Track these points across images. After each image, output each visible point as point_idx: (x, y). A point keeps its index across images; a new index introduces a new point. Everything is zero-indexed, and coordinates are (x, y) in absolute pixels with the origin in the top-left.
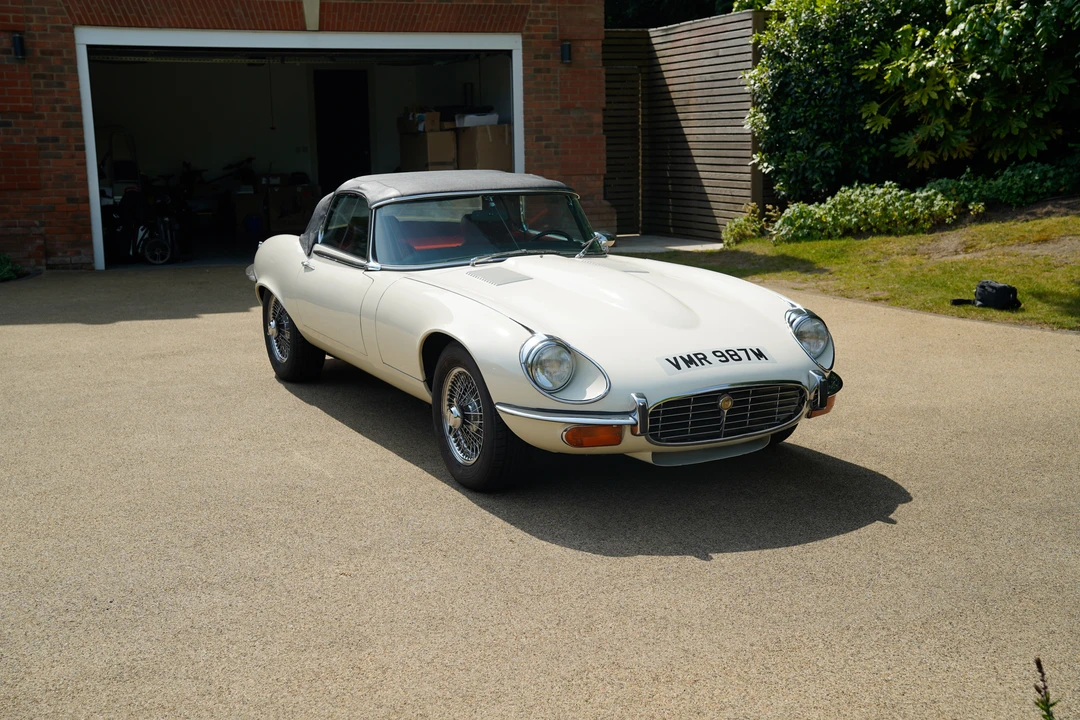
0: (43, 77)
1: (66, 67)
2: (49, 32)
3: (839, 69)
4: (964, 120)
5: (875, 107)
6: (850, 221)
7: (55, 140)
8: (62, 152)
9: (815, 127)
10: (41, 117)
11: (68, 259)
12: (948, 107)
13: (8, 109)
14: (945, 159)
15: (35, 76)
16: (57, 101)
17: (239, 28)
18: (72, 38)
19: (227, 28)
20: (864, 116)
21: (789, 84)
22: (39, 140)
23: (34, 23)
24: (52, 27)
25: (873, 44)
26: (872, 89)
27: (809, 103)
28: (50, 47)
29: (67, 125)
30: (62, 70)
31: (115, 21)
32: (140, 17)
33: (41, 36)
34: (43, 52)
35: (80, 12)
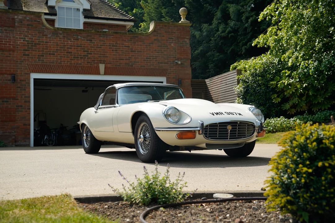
0: (20, 87)
1: (27, 85)
2: (23, 74)
3: (264, 84)
4: (304, 98)
5: (276, 95)
6: (270, 129)
7: (21, 106)
8: (23, 110)
9: (257, 102)
10: (18, 99)
11: (22, 143)
12: (298, 94)
13: (8, 97)
14: (299, 111)
15: (17, 87)
16: (23, 95)
17: (80, 74)
18: (30, 76)
19: (76, 74)
20: (272, 98)
21: (248, 90)
22: (16, 106)
23: (19, 72)
25: (274, 77)
26: (274, 90)
27: (255, 95)
28: (23, 79)
29: (25, 102)
30: (26, 86)
31: (43, 71)
32: (50, 70)
33: (20, 76)
34: (20, 80)
35: (32, 69)
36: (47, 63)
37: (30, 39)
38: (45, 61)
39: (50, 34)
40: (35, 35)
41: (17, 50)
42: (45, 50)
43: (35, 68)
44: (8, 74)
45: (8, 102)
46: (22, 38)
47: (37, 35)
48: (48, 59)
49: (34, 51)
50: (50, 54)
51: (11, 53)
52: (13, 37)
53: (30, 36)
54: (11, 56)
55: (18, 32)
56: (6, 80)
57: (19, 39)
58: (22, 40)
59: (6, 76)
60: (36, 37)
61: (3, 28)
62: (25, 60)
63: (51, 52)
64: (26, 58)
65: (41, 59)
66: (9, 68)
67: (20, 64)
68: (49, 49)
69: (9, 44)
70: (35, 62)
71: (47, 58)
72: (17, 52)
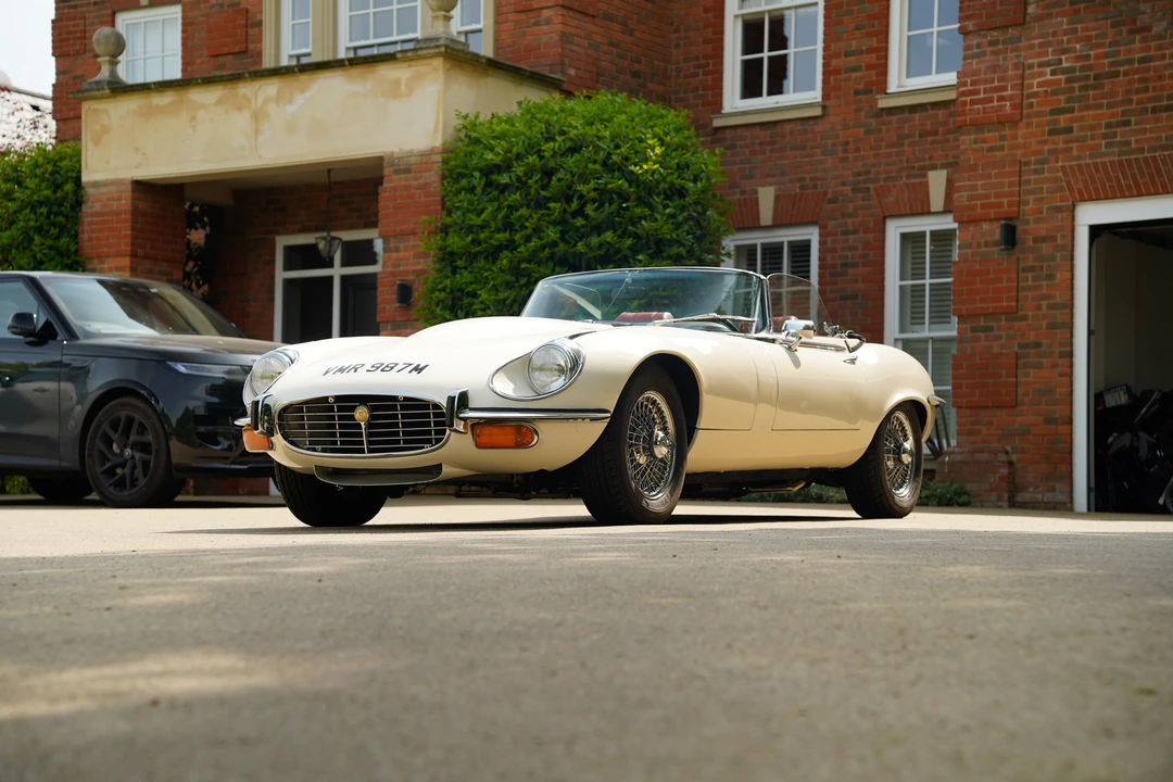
0: (1032, 269)
1: (1058, 255)
2: (1044, 214)
7: (1038, 345)
8: (1044, 360)
10: (1025, 318)
11: (1040, 496)
13: (991, 310)
16: (1044, 297)
18: (1071, 218)
22: (1021, 346)
23: (1031, 206)
24: (1048, 209)
28: (1043, 233)
29: (1051, 326)
30: (1054, 259)
31: (1121, 191)
32: (1154, 183)
33: (1037, 221)
34: (1035, 240)
35: (1081, 186)
36: (1142, 150)
37: (1078, 58)
38: (1133, 145)
39: (1162, 20)
40: (1097, 37)
41: (1029, 116)
42: (1135, 97)
43: (1093, 181)
44: (991, 220)
45: (989, 329)
46: (1047, 64)
47: (1105, 35)
48: (1148, 135)
49: (1088, 108)
50: (1154, 110)
51: (1007, 132)
52: (1016, 66)
53: (1078, 46)
54: (1006, 143)
55: (1037, 42)
56: (986, 244)
57: (1036, 69)
58: (1048, 70)
59: (985, 226)
60: (1102, 45)
61: (985, 36)
62: (1053, 152)
63: (1160, 99)
64: (1061, 145)
65: (1118, 139)
66: (997, 196)
67: (1036, 172)
68: (1155, 89)
69: (1001, 99)
70: (1091, 156)
71: (1145, 131)
72: (1029, 125)
